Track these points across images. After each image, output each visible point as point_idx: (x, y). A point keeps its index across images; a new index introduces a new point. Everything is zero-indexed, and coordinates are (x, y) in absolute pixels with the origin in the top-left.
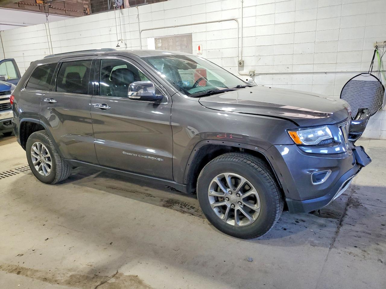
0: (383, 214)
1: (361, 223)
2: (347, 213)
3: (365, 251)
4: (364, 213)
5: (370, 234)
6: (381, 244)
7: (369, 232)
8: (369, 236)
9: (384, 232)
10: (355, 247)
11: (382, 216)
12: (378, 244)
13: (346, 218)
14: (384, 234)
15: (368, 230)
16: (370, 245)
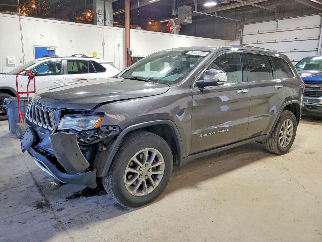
0: (11, 208)
1: (25, 192)
2: (39, 194)
3: (10, 178)
4: (27, 201)
5: (12, 188)
6: (2, 186)
7: (14, 189)
8: (13, 187)
9: (3, 193)
10: (17, 178)
11: (11, 206)
12: (4, 185)
13: (37, 189)
14: (3, 192)
15: (15, 190)
16: (9, 182)
